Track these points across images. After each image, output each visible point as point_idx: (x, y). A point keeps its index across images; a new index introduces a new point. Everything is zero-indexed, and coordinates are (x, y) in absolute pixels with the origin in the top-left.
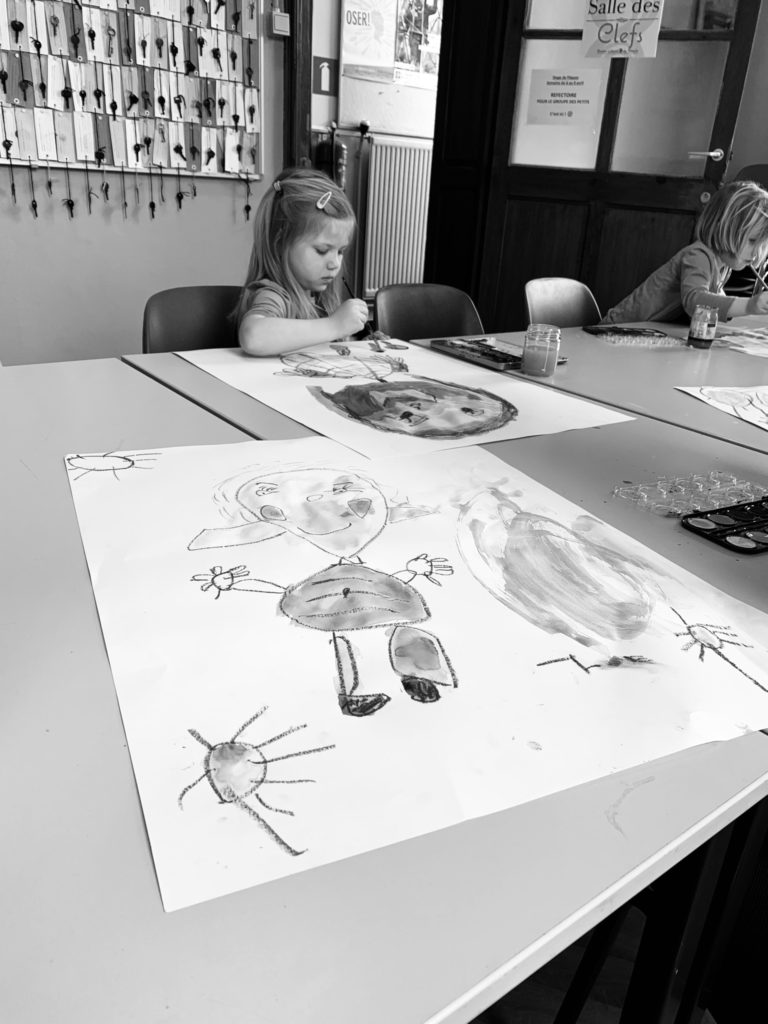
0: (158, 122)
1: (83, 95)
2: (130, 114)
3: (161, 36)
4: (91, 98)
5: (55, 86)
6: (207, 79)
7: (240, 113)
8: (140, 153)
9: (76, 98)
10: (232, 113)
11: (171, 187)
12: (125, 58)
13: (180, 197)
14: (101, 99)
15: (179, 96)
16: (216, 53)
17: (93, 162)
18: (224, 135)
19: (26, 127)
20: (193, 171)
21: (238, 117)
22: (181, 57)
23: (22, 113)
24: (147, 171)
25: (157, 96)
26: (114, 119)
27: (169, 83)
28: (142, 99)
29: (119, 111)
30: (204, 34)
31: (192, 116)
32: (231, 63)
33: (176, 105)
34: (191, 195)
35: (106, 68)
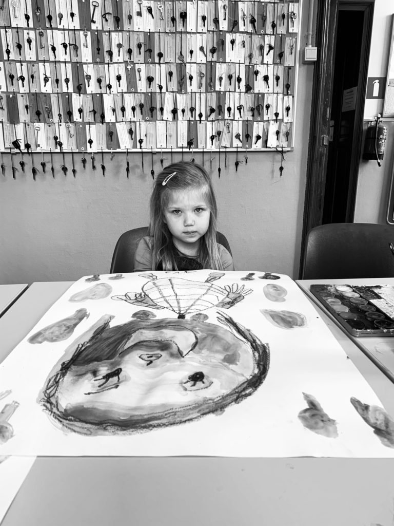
0: (226, 122)
1: (183, 111)
2: (210, 119)
3: (231, 73)
4: (188, 113)
5: (168, 107)
6: (259, 93)
7: (280, 111)
8: (214, 141)
9: (180, 113)
10: (275, 112)
11: (232, 159)
12: (209, 88)
13: (237, 164)
14: (194, 112)
15: (240, 106)
16: (266, 78)
17: (187, 148)
18: (268, 125)
19: (152, 131)
20: (246, 148)
21: (278, 114)
22: (243, 83)
23: (150, 125)
24: (218, 150)
25: (227, 107)
26: (200, 123)
27: (232, 100)
28: (218, 110)
29: (203, 118)
30: (259, 68)
31: (248, 116)
32: (275, 82)
33: (238, 111)
34: (245, 162)
35: (198, 95)
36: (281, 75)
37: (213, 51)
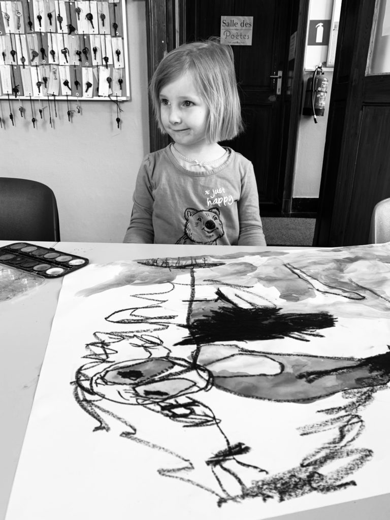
0: (51, 67)
1: (4, 55)
2: (34, 63)
3: (51, 11)
4: (9, 56)
6: (84, 35)
7: (109, 56)
8: (41, 87)
10: (104, 56)
11: (65, 108)
12: (28, 28)
13: (69, 114)
14: (15, 56)
15: (65, 49)
16: (90, 17)
17: (12, 95)
18: (98, 71)
20: (78, 97)
22: (65, 23)
24: (46, 98)
25: (50, 50)
26: (24, 68)
28: (41, 53)
29: (26, 63)
30: (81, 5)
31: (74, 60)
32: (101, 22)
33: (63, 55)
34: (77, 112)
35: (17, 36)
36: (106, 13)
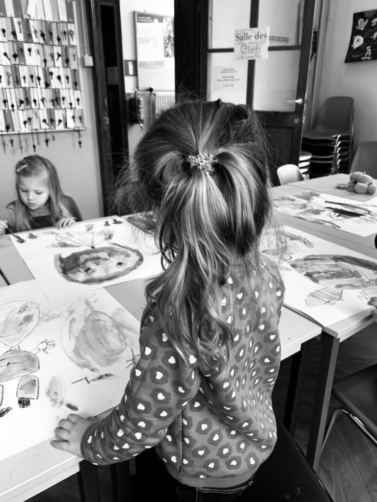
0: (34, 110)
2: (21, 108)
3: (32, 73)
4: (1, 103)
6: (55, 89)
7: (73, 102)
8: (26, 125)
10: (69, 102)
11: (42, 138)
12: (16, 85)
13: (47, 141)
14: (6, 104)
15: (43, 98)
16: (59, 78)
17: (5, 131)
18: (66, 112)
20: (52, 129)
21: (72, 104)
22: (42, 81)
24: (30, 132)
25: (32, 99)
26: (13, 112)
27: (38, 93)
28: (26, 101)
29: (15, 108)
30: (52, 70)
31: (50, 105)
32: (66, 80)
33: (42, 102)
34: (52, 140)
35: (8, 90)
36: (70, 75)
37: (15, 56)
